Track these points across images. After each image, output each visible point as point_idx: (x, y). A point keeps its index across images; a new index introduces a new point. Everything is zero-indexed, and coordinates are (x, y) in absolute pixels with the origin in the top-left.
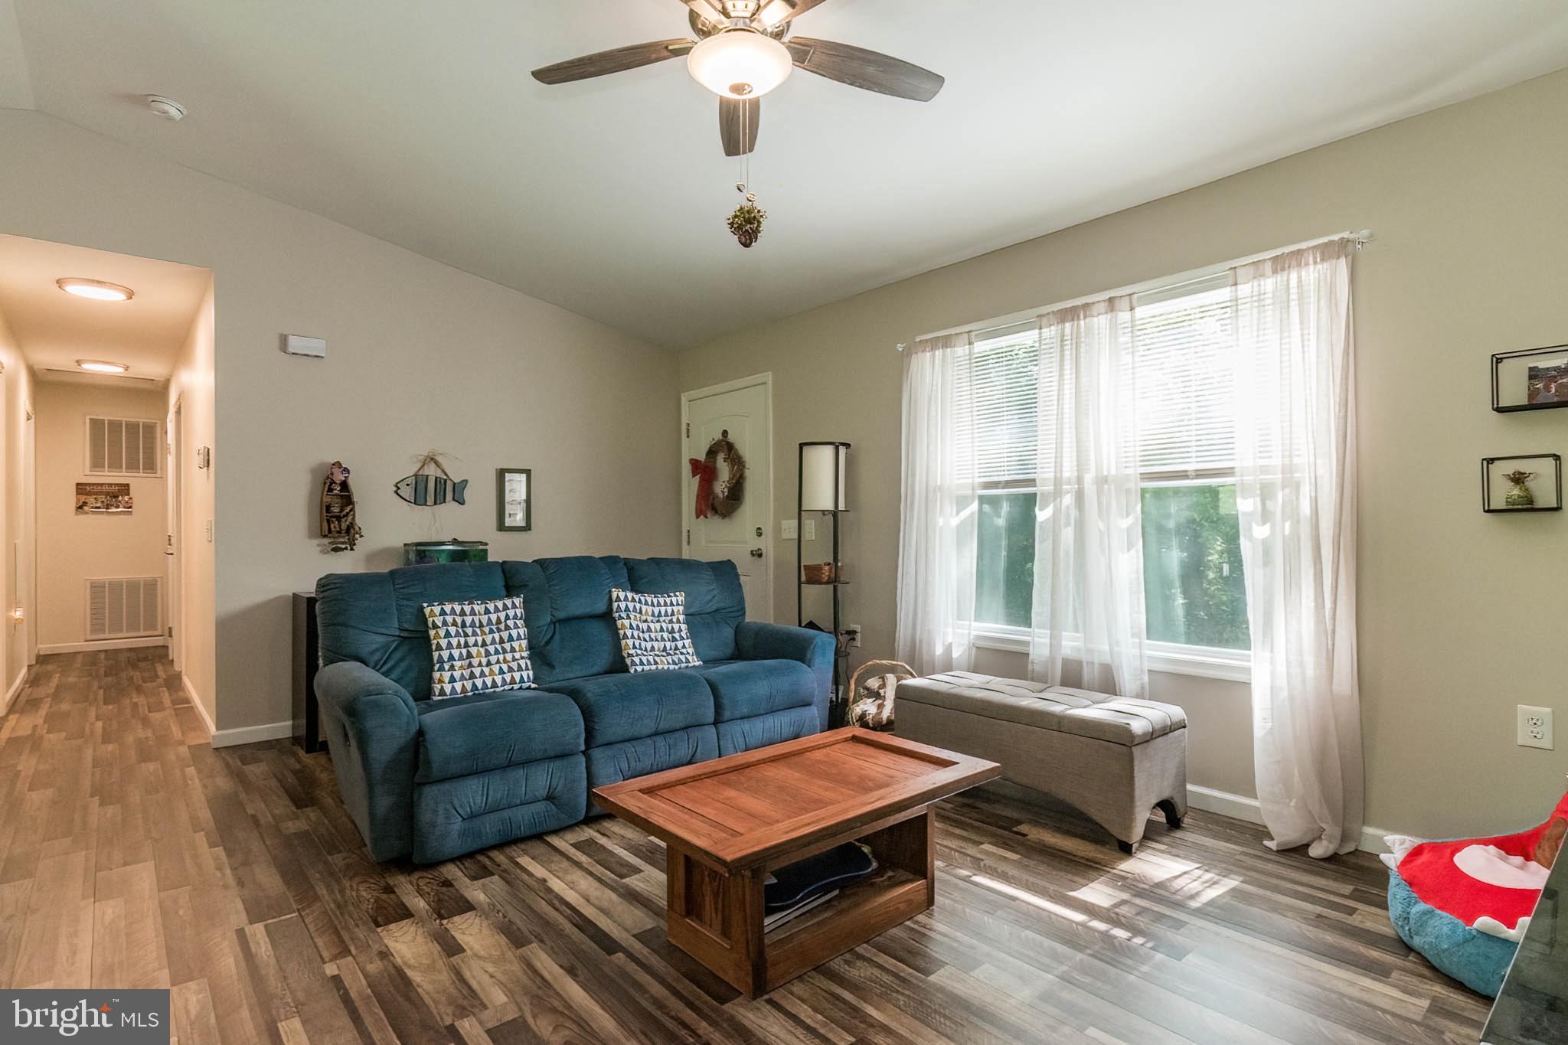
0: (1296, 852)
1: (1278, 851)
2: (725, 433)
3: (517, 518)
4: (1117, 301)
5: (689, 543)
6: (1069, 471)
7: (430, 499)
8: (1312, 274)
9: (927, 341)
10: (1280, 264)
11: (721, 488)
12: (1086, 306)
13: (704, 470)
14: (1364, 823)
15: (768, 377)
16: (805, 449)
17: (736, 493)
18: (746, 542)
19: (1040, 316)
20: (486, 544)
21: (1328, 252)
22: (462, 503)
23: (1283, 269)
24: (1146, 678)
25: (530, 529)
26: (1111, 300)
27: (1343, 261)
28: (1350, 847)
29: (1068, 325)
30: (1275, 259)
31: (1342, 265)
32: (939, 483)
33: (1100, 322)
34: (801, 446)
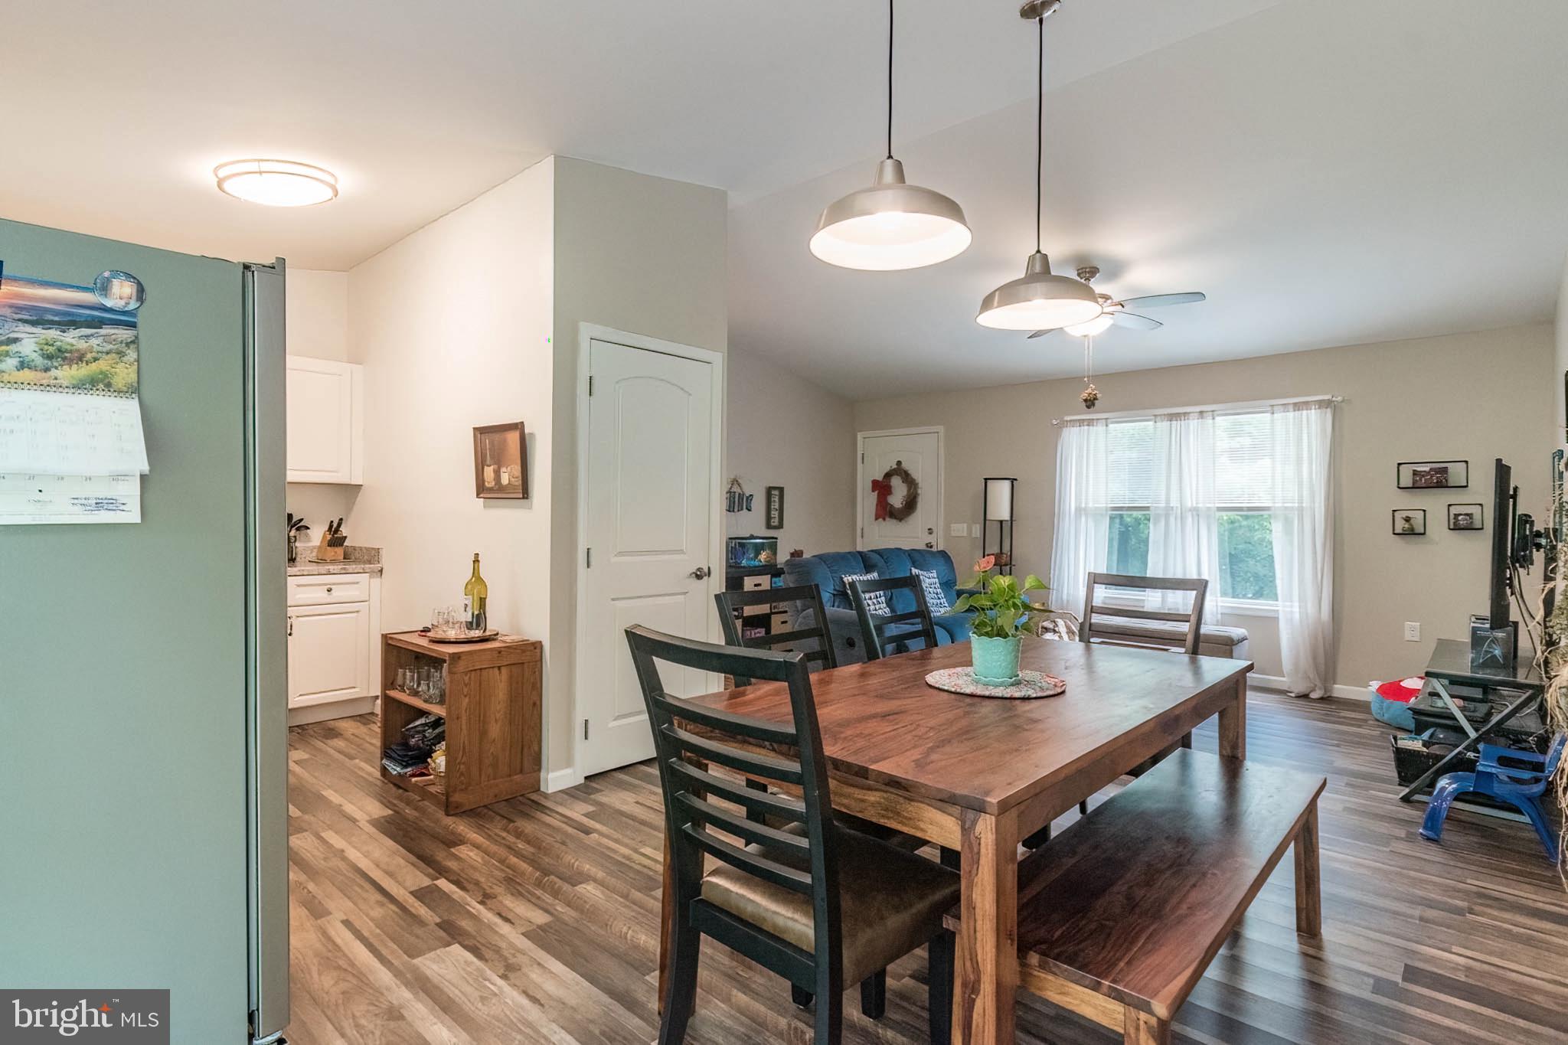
0: (1304, 696)
1: (1296, 697)
2: (899, 463)
3: (775, 522)
4: (1205, 414)
5: (862, 537)
6: (1174, 503)
7: (736, 510)
8: (1313, 415)
9: (1076, 420)
10: (1297, 407)
11: (897, 499)
12: (1185, 414)
13: (882, 488)
14: (1334, 683)
15: (941, 429)
16: (989, 482)
17: (911, 505)
18: (918, 538)
19: (1155, 416)
20: (776, 538)
21: (1322, 404)
22: (750, 510)
23: (1299, 410)
24: (1219, 616)
25: (782, 527)
26: (1201, 412)
27: (1329, 410)
28: (1328, 694)
29: (1174, 423)
30: (1295, 404)
31: (1329, 413)
32: (1083, 506)
33: (1193, 423)
34: (986, 479)
